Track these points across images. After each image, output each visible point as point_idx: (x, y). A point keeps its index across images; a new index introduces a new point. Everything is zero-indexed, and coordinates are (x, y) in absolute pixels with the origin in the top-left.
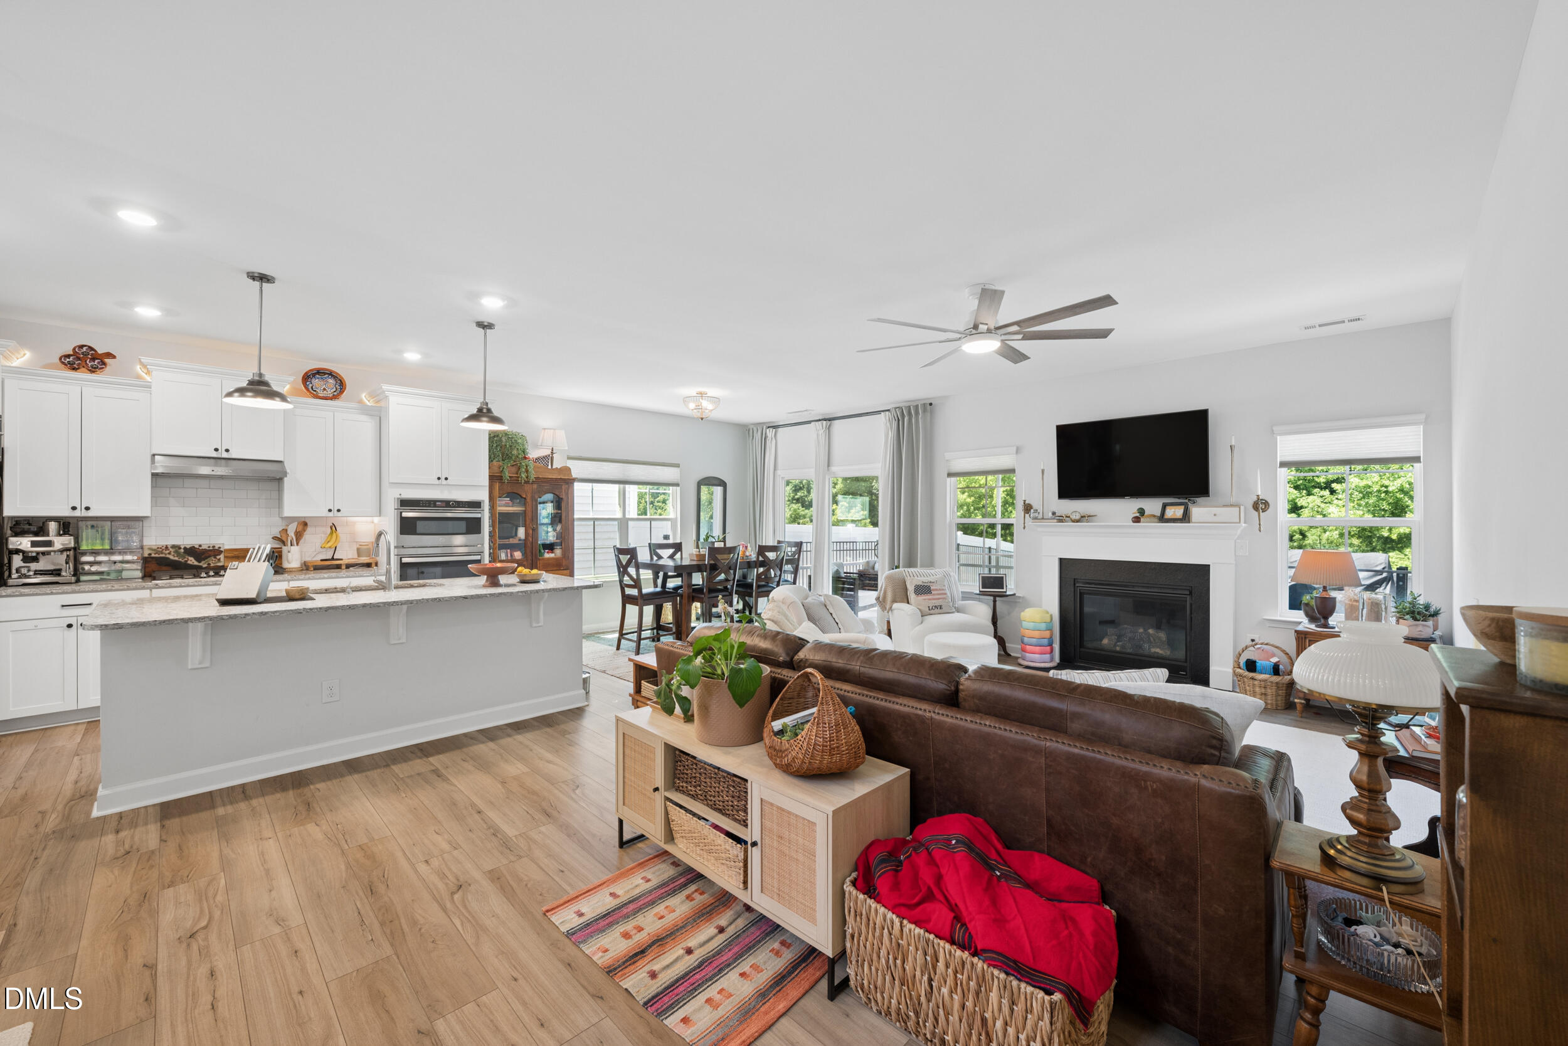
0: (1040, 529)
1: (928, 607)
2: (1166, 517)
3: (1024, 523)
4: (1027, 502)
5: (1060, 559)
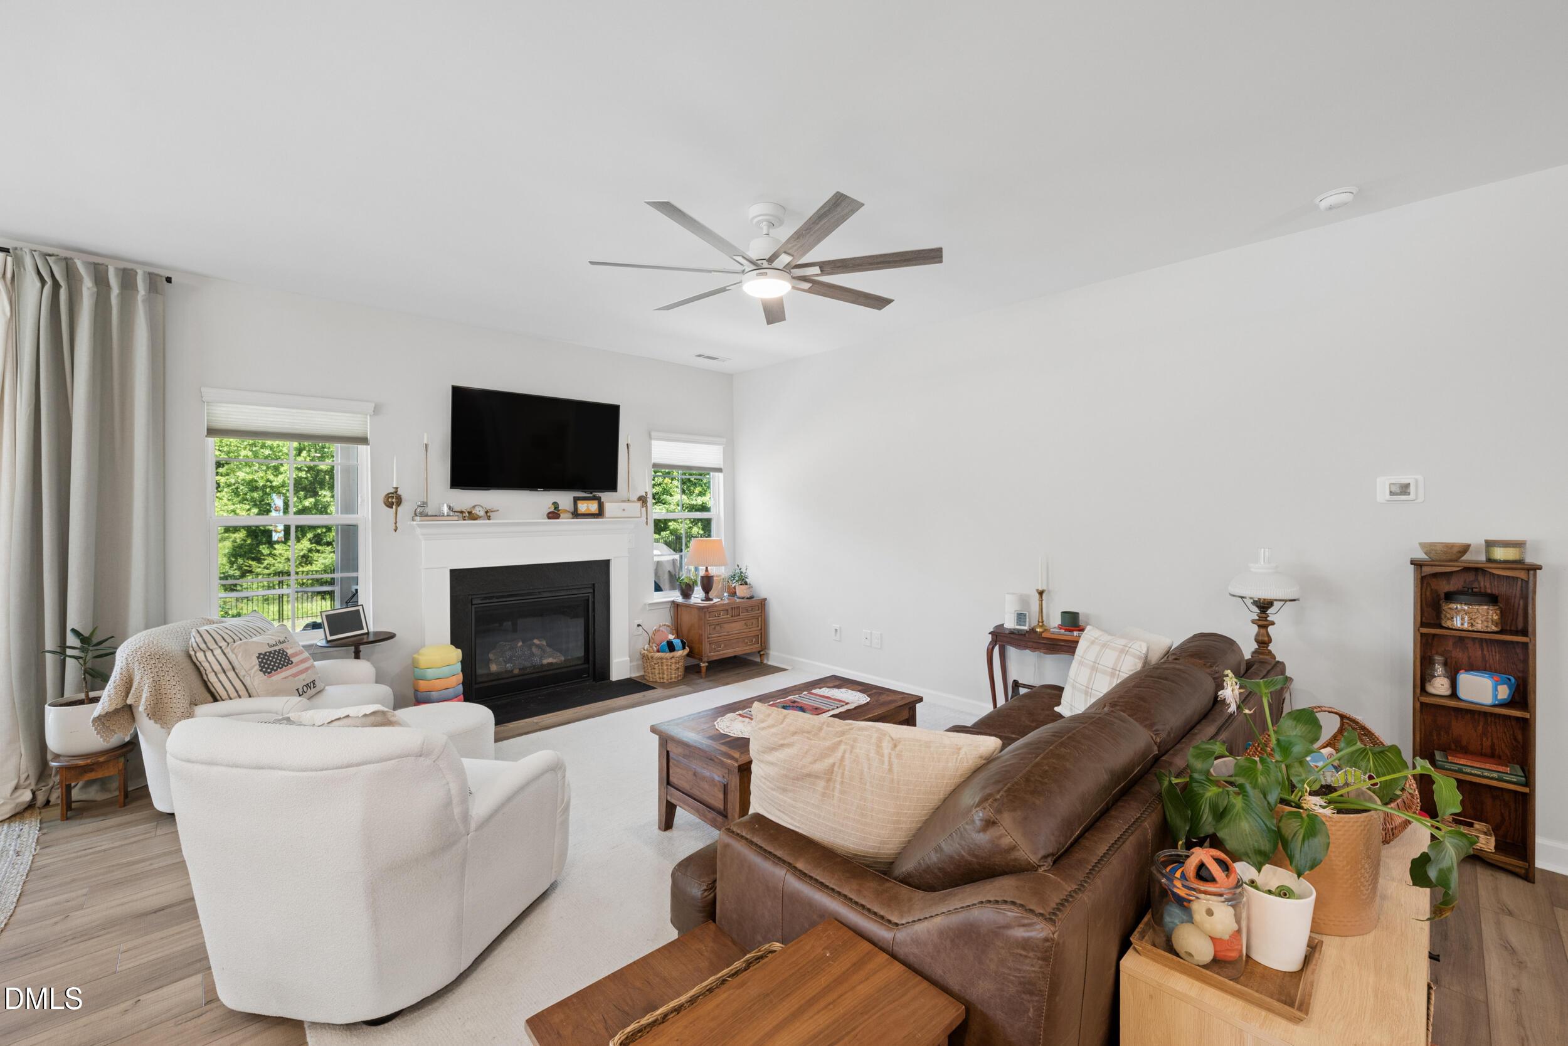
0: (429, 530)
1: (297, 690)
2: (579, 512)
3: (396, 523)
4: (399, 492)
5: (452, 571)
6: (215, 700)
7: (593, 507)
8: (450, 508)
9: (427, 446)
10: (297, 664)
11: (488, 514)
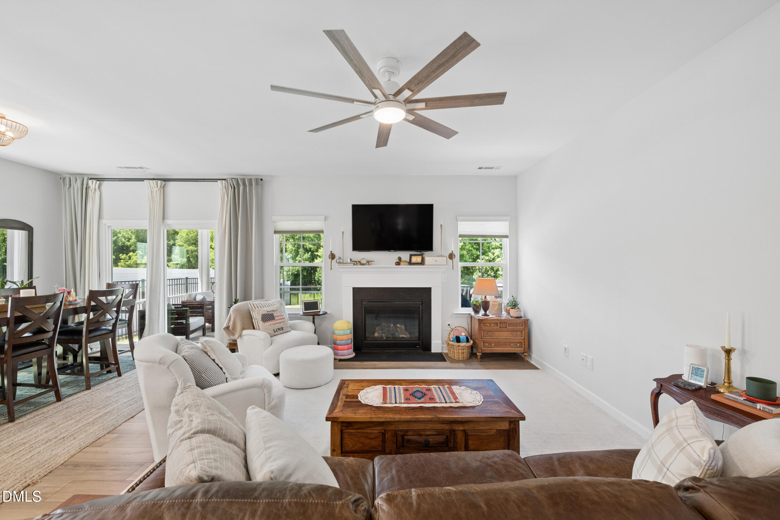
0: (341, 270)
1: (274, 330)
2: (412, 262)
3: (331, 266)
4: (332, 252)
5: (353, 288)
6: (254, 328)
7: (418, 259)
8: (351, 260)
9: (343, 232)
10: (277, 320)
11: (368, 262)
